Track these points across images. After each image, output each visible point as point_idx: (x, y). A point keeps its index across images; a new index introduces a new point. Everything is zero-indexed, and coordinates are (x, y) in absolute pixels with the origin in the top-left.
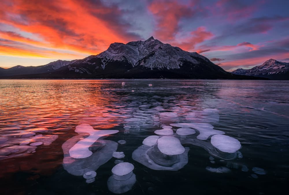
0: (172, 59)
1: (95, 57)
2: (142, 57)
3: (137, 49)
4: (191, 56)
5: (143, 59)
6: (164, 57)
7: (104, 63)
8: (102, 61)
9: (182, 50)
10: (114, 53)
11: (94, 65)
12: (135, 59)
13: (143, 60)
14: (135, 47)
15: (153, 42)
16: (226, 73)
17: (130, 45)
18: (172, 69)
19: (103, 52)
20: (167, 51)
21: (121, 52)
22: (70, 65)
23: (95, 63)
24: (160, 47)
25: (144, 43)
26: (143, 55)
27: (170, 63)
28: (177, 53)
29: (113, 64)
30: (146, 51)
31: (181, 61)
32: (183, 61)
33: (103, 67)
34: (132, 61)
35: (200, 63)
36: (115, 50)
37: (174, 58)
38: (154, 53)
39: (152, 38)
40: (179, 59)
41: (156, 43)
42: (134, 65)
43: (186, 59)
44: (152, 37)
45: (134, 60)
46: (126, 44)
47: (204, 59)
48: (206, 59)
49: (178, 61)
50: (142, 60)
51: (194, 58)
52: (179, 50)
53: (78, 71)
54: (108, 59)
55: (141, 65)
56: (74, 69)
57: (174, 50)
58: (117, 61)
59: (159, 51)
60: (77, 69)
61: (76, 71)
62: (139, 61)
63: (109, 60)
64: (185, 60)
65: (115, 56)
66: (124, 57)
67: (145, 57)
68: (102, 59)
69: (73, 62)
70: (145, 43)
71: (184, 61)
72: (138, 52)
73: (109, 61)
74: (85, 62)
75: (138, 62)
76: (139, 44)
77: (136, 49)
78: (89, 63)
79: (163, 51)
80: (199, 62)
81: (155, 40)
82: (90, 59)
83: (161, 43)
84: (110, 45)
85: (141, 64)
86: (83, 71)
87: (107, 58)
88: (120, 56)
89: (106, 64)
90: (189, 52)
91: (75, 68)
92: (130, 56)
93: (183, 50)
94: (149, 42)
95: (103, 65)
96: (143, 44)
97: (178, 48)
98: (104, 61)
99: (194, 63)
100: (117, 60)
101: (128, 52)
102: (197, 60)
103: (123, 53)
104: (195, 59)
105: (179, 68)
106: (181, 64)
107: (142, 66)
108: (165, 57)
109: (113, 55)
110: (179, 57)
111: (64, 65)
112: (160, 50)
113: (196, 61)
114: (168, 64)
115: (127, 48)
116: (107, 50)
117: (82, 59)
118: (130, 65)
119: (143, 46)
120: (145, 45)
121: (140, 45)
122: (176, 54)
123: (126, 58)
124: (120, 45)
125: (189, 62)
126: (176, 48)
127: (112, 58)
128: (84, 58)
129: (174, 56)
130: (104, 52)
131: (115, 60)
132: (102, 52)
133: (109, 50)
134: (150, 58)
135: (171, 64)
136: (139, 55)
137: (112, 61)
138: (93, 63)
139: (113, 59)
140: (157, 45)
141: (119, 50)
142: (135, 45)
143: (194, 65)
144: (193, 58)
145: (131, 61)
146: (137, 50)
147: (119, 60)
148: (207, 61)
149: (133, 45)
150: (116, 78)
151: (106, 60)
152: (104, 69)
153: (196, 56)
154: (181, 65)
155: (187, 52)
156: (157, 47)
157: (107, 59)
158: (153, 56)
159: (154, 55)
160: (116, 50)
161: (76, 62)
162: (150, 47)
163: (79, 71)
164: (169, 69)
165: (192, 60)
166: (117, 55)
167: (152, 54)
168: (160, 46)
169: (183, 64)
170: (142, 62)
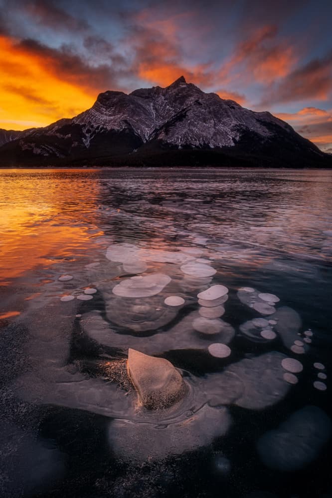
0: (221, 127)
1: (70, 124)
2: (160, 122)
3: (152, 104)
4: (258, 120)
5: (163, 127)
6: (205, 122)
7: (87, 135)
8: (84, 131)
9: (240, 108)
10: (106, 115)
11: (69, 138)
12: (148, 126)
13: (164, 128)
14: (147, 100)
15: (184, 88)
16: (322, 156)
17: (138, 96)
18: (219, 147)
19: (84, 111)
20: (211, 108)
21: (119, 112)
22: (22, 138)
23: (70, 135)
24: (197, 101)
25: (164, 91)
26: (164, 118)
27: (215, 134)
28: (230, 113)
29: (104, 136)
30: (170, 110)
31: (238, 130)
32: (241, 130)
33: (87, 142)
34: (142, 131)
35: (273, 134)
36: (108, 107)
37: (223, 123)
38: (186, 113)
39: (182, 80)
40: (233, 127)
41: (189, 93)
42: (146, 139)
43: (247, 127)
44: (182, 77)
45: (147, 129)
46: (130, 94)
47: (283, 126)
48: (287, 125)
49: (232, 130)
50: (161, 128)
51: (264, 125)
52: (234, 108)
53: (39, 151)
54: (95, 126)
55: (159, 138)
56: (30, 147)
57: (225, 106)
58: (112, 130)
59: (196, 110)
60: (37, 146)
61: (34, 152)
62: (156, 130)
63: (98, 127)
64: (244, 128)
65: (110, 121)
66: (126, 121)
67: (168, 122)
68: (84, 126)
69: (27, 134)
70: (166, 92)
71: (244, 131)
72: (154, 112)
73: (97, 131)
74: (50, 132)
75: (153, 132)
76: (155, 93)
77: (150, 106)
78: (58, 135)
79: (203, 110)
80: (273, 132)
81: (187, 84)
82: (60, 127)
83: (199, 91)
84: (98, 97)
85: (160, 137)
86: (48, 152)
87: (93, 125)
88: (119, 120)
89: (91, 136)
90: (254, 112)
91: (33, 145)
92: (137, 121)
93: (243, 107)
94: (175, 90)
95: (85, 139)
96: (164, 95)
97: (233, 102)
98: (88, 131)
99: (263, 134)
100: (114, 129)
101: (133, 113)
102: (268, 129)
103: (124, 114)
104: (265, 127)
105: (233, 144)
106: (236, 136)
107: (161, 140)
108: (206, 123)
109: (105, 117)
110: (234, 122)
111: (11, 140)
112: (197, 108)
113: (267, 130)
114: (212, 138)
115: (133, 104)
116: (93, 107)
117: (44, 127)
118: (139, 138)
119: (163, 98)
120: (167, 96)
121: (157, 97)
122: (229, 116)
123: (130, 125)
124: (120, 96)
125: (253, 132)
126: (228, 103)
127: (104, 125)
128: (49, 125)
129: (225, 120)
130: (87, 111)
131: (109, 128)
132: (83, 113)
133: (96, 107)
134: (177, 124)
135: (218, 136)
136: (156, 117)
137: (103, 131)
138: (67, 136)
139: (105, 127)
140: (191, 96)
141: (116, 108)
142: (147, 95)
143: (261, 138)
144: (261, 124)
145: (139, 131)
146: (152, 108)
147: (116, 128)
148: (288, 130)
149: (144, 96)
150: (113, 166)
151: (91, 129)
152: (87, 147)
153: (268, 121)
154: (237, 138)
155: (251, 111)
156: (191, 101)
157: (92, 127)
158: (182, 121)
159: (185, 117)
160: (110, 107)
161: (33, 133)
162: (178, 101)
163: (42, 151)
164: (212, 147)
165: (260, 128)
166: (112, 118)
167: (181, 117)
168: (197, 99)
169: (240, 137)
170: (161, 133)
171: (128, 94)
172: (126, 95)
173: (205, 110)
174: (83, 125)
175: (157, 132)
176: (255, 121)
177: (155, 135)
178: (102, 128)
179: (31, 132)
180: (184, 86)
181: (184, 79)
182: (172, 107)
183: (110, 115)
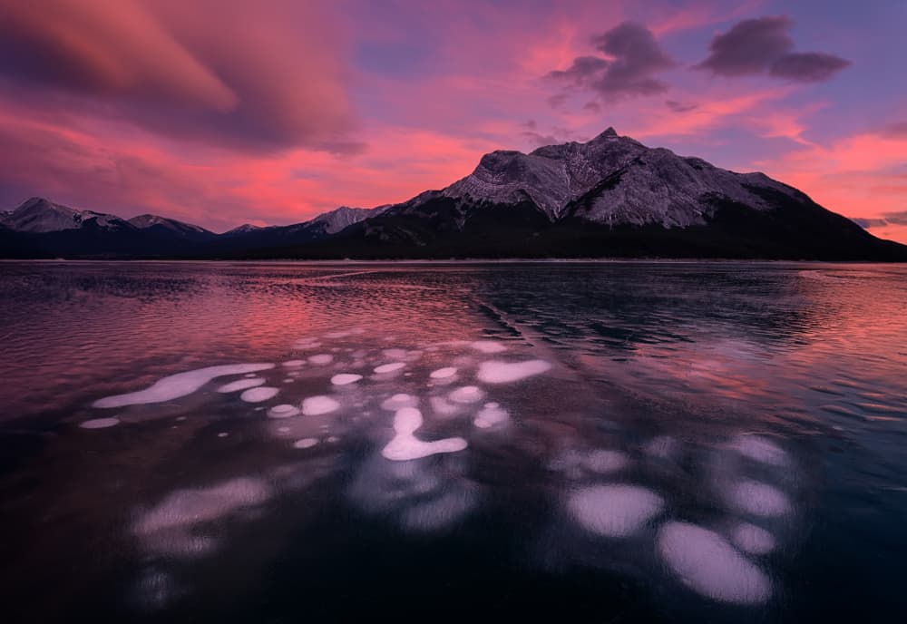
0: (681, 197)
1: (438, 197)
2: (579, 192)
3: (564, 166)
4: (744, 185)
5: (582, 198)
6: (652, 189)
7: (462, 213)
8: (458, 208)
9: (711, 168)
10: (492, 183)
11: (433, 217)
12: (558, 198)
13: (584, 200)
14: (556, 161)
15: (614, 144)
17: (543, 156)
18: (679, 228)
19: (460, 179)
20: (661, 169)
21: (513, 179)
22: (370, 219)
23: (436, 214)
24: (636, 160)
25: (583, 148)
26: (584, 186)
27: (671, 208)
28: (694, 176)
29: (486, 212)
30: (594, 174)
31: (711, 202)
32: (717, 202)
33: (461, 223)
34: (548, 206)
35: (774, 207)
36: (496, 173)
37: (684, 191)
38: (619, 177)
39: (610, 132)
40: (702, 196)
41: (623, 149)
42: (555, 218)
43: (726, 196)
44: (611, 129)
45: (556, 202)
46: (531, 154)
47: (790, 193)
48: (799, 194)
49: (700, 202)
50: (580, 200)
51: (756, 193)
52: (700, 168)
53: (389, 236)
54: (476, 199)
55: (576, 215)
56: (376, 230)
57: (684, 165)
58: (501, 205)
59: (635, 171)
60: (386, 231)
61: (381, 238)
62: (572, 203)
63: (479, 202)
64: (722, 198)
65: (495, 190)
66: (522, 192)
67: (591, 191)
68: (459, 200)
69: (378, 212)
70: (587, 149)
71: (721, 203)
72: (568, 177)
73: (477, 207)
74: (408, 210)
75: (567, 206)
76: (569, 151)
77: (561, 168)
78: (420, 213)
79: (647, 172)
80: (774, 204)
81: (618, 137)
82: (423, 203)
83: (639, 146)
84: (482, 160)
85: (578, 214)
86: (401, 237)
87: (472, 198)
88: (512, 190)
89: (468, 214)
90: (736, 174)
91: (381, 228)
92: (540, 190)
93: (716, 166)
94: (601, 146)
95: (459, 219)
96: (584, 154)
97: (698, 159)
98: (464, 208)
99: (758, 207)
100: (503, 204)
101: (535, 179)
102: (765, 198)
103: (520, 181)
104: (757, 196)
105: (704, 223)
106: (709, 210)
107: (580, 218)
108: (654, 191)
109: (491, 186)
110: (703, 189)
111: (355, 222)
112: (638, 170)
113: (763, 201)
114: (667, 213)
115: (535, 167)
116: (473, 174)
117: (401, 202)
118: (542, 214)
119: (582, 157)
120: (588, 155)
121: (573, 157)
122: (692, 181)
123: (529, 196)
124: (512, 157)
125: (738, 204)
126: (691, 161)
127: (488, 197)
128: (408, 200)
129: (687, 186)
130: (465, 180)
131: (496, 202)
132: (458, 182)
133: (477, 173)
134: (606, 193)
135: (676, 211)
136: (571, 184)
137: (486, 206)
138: (432, 214)
139: (490, 200)
140: (627, 152)
141: (508, 174)
142: (557, 154)
143: (754, 214)
144: (750, 192)
145: (544, 205)
146: (564, 171)
147: (507, 201)
148: (801, 201)
149: (552, 155)
151: (468, 204)
152: (461, 230)
153: (762, 186)
154: (711, 214)
155: (730, 172)
156: (626, 160)
157: (471, 200)
158: (614, 188)
159: (618, 183)
160: (499, 172)
161: (386, 211)
162: (607, 161)
163: (392, 236)
164: (668, 227)
165: (749, 197)
166: (502, 187)
167: (611, 182)
168: (636, 157)
169: (716, 213)
170: (578, 208)
171: (527, 154)
172: (524, 155)
173: (652, 171)
174: (457, 199)
175: (572, 206)
176: (740, 186)
177: (571, 210)
178: (487, 202)
179: (384, 209)
180: (614, 140)
181: (614, 131)
182: (597, 169)
183: (499, 184)
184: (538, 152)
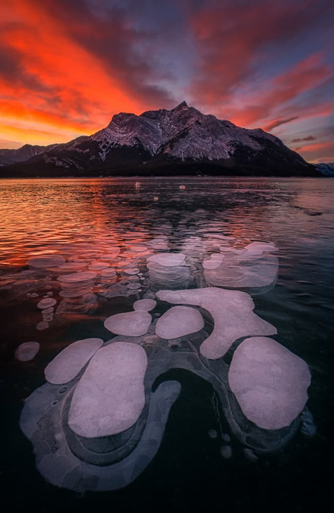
0: (218, 143)
1: (89, 140)
2: (167, 139)
3: (159, 124)
4: (250, 136)
5: (168, 143)
6: (204, 138)
7: (103, 150)
8: (101, 147)
9: (234, 126)
10: (119, 133)
11: (87, 152)
12: (155, 142)
14: (154, 120)
15: (186, 111)
16: (307, 166)
17: (147, 117)
18: (217, 159)
19: (101, 130)
20: (210, 127)
21: (131, 131)
22: (46, 153)
23: (88, 150)
24: (197, 121)
25: (169, 113)
26: (169, 136)
27: (213, 149)
28: (225, 131)
29: (117, 151)
30: (174, 129)
31: (233, 145)
32: (236, 145)
33: (103, 156)
34: (150, 147)
35: (264, 148)
36: (121, 126)
37: (220, 140)
38: (187, 131)
39: (184, 104)
40: (228, 142)
41: (190, 114)
42: (154, 153)
43: (240, 143)
44: (184, 102)
45: (154, 145)
46: (140, 115)
47: (273, 140)
48: (277, 140)
49: (227, 145)
50: (167, 144)
51: (256, 140)
52: (228, 127)
53: (61, 163)
54: (110, 142)
55: (165, 152)
56: (52, 160)
57: (221, 125)
58: (125, 146)
59: (196, 128)
60: (59, 160)
61: (57, 164)
62: (163, 146)
63: (112, 144)
64: (238, 143)
65: (124, 138)
66: (136, 138)
67: (173, 139)
68: (101, 142)
70: (171, 114)
71: (238, 146)
72: (160, 130)
73: (112, 146)
74: (70, 147)
75: (160, 147)
76: (162, 115)
77: (157, 125)
78: (78, 150)
79: (202, 129)
80: (264, 146)
81: (189, 108)
82: (80, 143)
83: (199, 113)
84: (113, 118)
85: (166, 152)
86: (69, 164)
87: (108, 142)
88: (130, 137)
89: (107, 151)
90: (246, 130)
91: (55, 158)
92: (146, 138)
93: (237, 125)
94: (179, 112)
95: (102, 153)
96: (169, 116)
97: (228, 121)
98: (104, 147)
99: (255, 148)
100: (126, 145)
101: (143, 131)
102: (260, 143)
103: (135, 132)
104: (256, 142)
105: (228, 157)
106: (231, 150)
107: (167, 154)
109: (119, 135)
110: (230, 139)
111: (36, 154)
112: (198, 127)
113: (259, 145)
114: (210, 152)
115: (142, 124)
116: (108, 127)
117: (65, 143)
118: (148, 152)
119: (168, 118)
120: (172, 117)
121: (164, 118)
122: (224, 134)
123: (140, 141)
124: (130, 117)
125: (246, 146)
126: (224, 122)
127: (117, 141)
128: (69, 141)
129: (221, 137)
130: (103, 130)
131: (122, 144)
132: (100, 131)
133: (110, 126)
134: (181, 140)
135: (216, 151)
136: (162, 135)
137: (117, 146)
138: (86, 151)
139: (119, 143)
140: (192, 117)
141: (128, 127)
142: (155, 116)
143: (253, 151)
144: (253, 140)
145: (148, 146)
146: (159, 127)
147: (128, 144)
148: (277, 144)
149: (152, 116)
150: (125, 176)
151: (106, 145)
152: (104, 160)
153: (260, 137)
154: (232, 152)
155: (244, 129)
156: (192, 121)
157: (108, 143)
158: (185, 138)
159: (187, 135)
160: (123, 126)
161: (56, 148)
162: (181, 121)
163: (63, 163)
164: (211, 159)
165: (252, 143)
166: (125, 135)
167: (184, 134)
168: (197, 119)
169: (235, 151)
170: (166, 148)
171: (138, 115)
172: (137, 116)
173: (204, 128)
174: (99, 142)
175: (163, 147)
176: (248, 137)
177: (163, 149)
178: (116, 144)
179: (54, 147)
180: (186, 109)
181: (186, 104)
182: (176, 126)
183: (123, 133)
184: (144, 115)
